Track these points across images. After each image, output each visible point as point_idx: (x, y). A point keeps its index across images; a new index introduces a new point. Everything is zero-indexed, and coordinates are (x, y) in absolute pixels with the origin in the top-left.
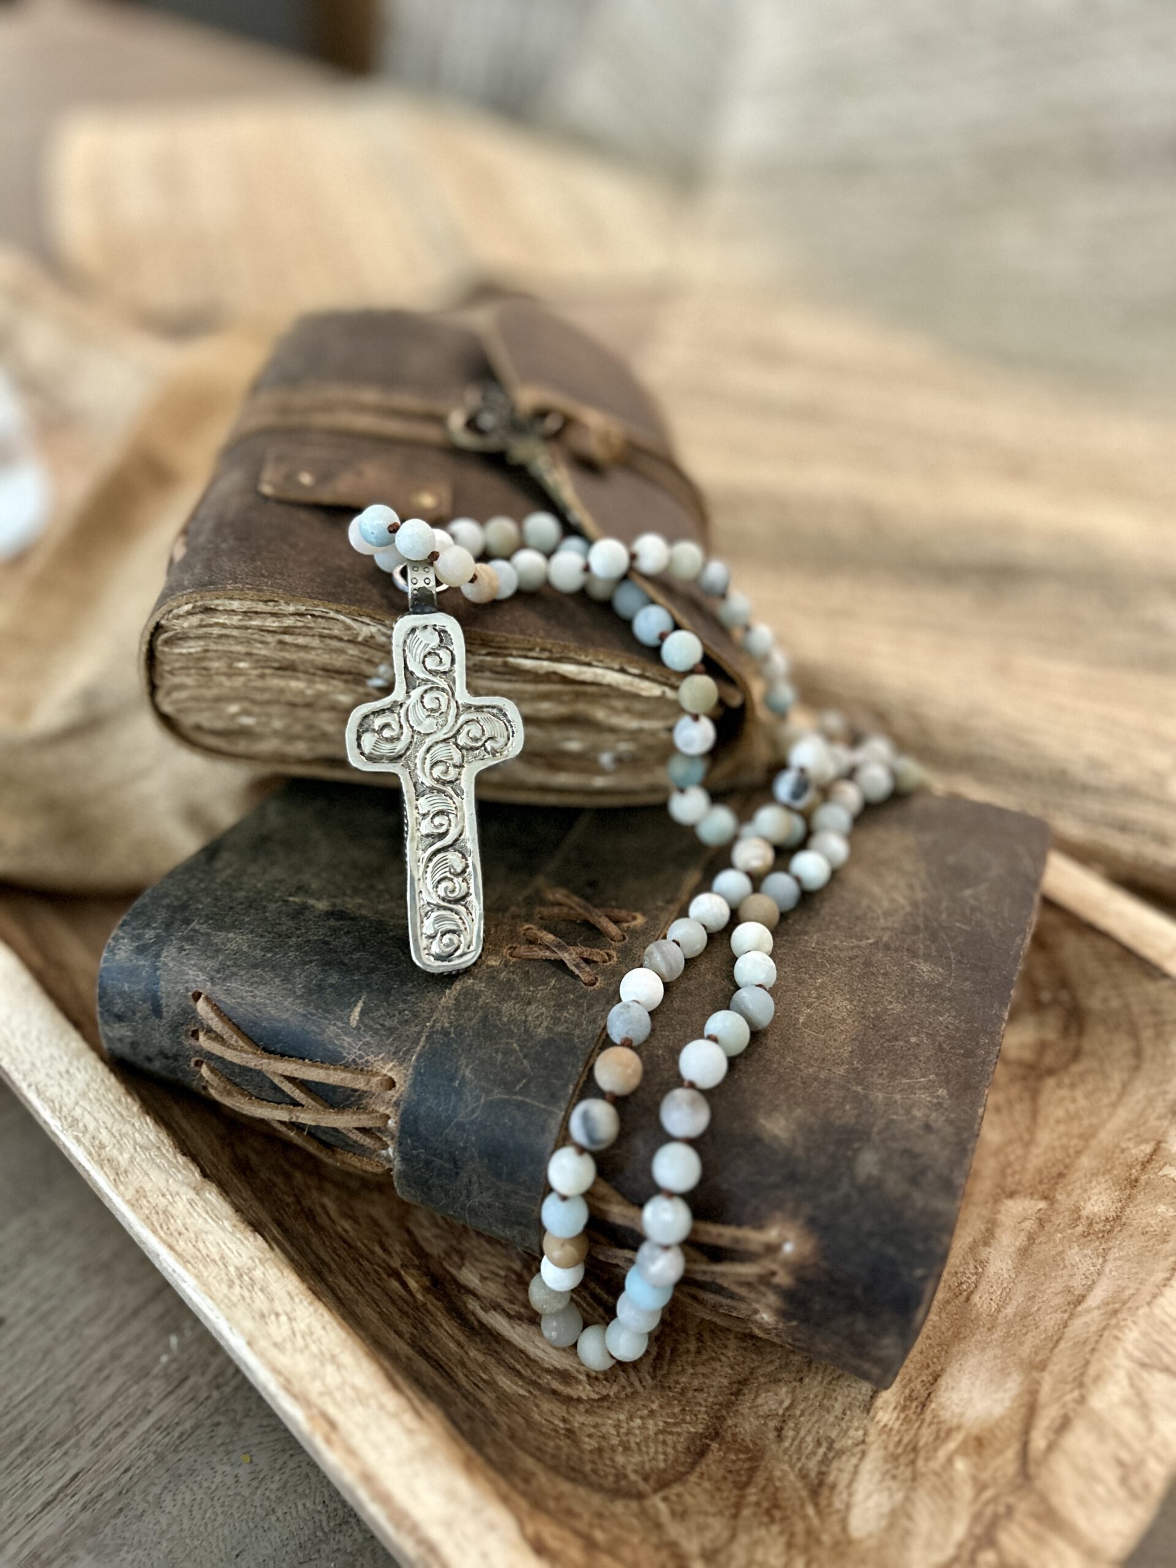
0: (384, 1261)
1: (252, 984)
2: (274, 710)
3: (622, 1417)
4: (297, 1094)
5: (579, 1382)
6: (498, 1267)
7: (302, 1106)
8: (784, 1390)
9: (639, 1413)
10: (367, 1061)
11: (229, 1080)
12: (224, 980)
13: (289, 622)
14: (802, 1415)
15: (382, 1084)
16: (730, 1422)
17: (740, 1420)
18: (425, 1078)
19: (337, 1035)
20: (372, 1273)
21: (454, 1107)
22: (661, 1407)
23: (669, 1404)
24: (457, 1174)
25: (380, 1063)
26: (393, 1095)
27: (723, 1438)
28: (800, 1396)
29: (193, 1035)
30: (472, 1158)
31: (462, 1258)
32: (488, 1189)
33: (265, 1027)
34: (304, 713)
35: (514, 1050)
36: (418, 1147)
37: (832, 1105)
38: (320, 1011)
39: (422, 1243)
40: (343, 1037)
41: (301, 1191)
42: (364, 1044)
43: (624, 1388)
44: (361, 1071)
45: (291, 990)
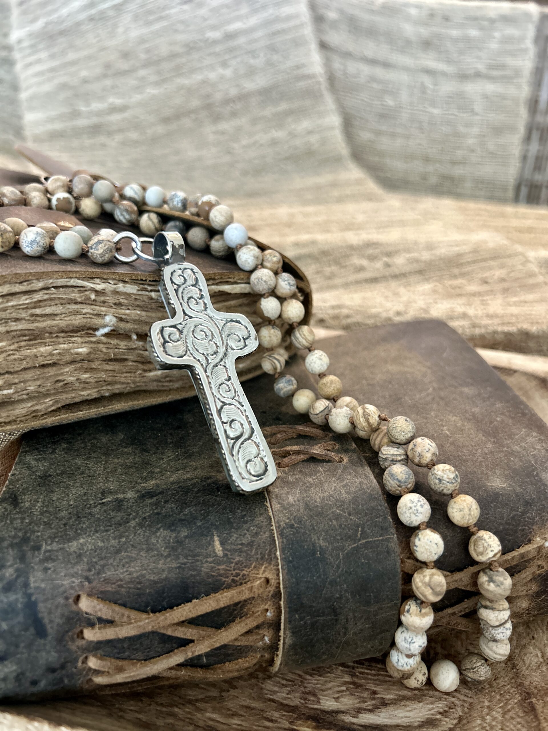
1: (124, 566)
2: (29, 375)
3: (479, 722)
5: (440, 720)
6: (338, 686)
7: (192, 641)
8: (531, 648)
9: (484, 713)
10: (244, 575)
11: (118, 658)
12: (99, 573)
13: (38, 297)
15: (261, 586)
16: (527, 683)
17: (529, 679)
18: (295, 563)
19: (212, 569)
21: (323, 571)
22: (490, 701)
23: (491, 697)
24: (337, 620)
25: (253, 572)
26: (270, 589)
27: (533, 694)
28: (542, 646)
29: (78, 637)
30: (347, 601)
31: (315, 695)
32: (361, 618)
33: (149, 594)
35: (340, 514)
36: (304, 617)
37: (506, 461)
38: (189, 558)
39: (285, 702)
40: (217, 567)
41: (190, 719)
42: (236, 564)
43: (463, 705)
44: (241, 584)
45: (158, 555)
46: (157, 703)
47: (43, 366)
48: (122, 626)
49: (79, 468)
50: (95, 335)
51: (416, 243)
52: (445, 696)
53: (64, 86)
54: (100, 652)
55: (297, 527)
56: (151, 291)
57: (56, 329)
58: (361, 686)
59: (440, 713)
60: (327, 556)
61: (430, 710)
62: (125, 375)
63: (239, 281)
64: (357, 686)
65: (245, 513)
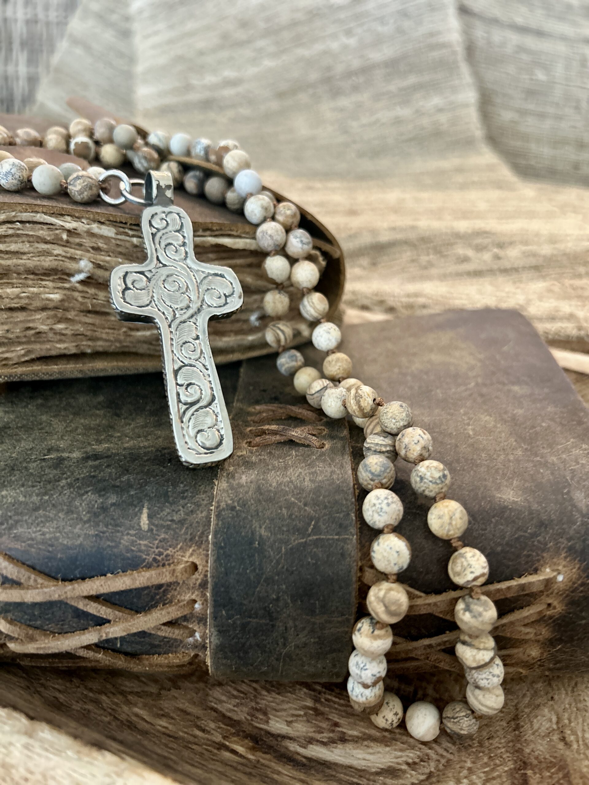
0: (208, 740)
1: (38, 524)
4: (103, 611)
5: (404, 772)
6: (296, 709)
7: (109, 621)
8: (546, 710)
9: (461, 774)
10: (167, 556)
11: (29, 626)
12: (10, 529)
14: (570, 722)
15: (186, 571)
16: (528, 751)
17: (532, 746)
18: (226, 550)
19: (133, 543)
20: (205, 752)
21: (260, 565)
22: (474, 763)
23: (478, 758)
24: (273, 626)
25: (179, 553)
26: (198, 577)
27: (531, 764)
28: (560, 710)
30: (286, 605)
31: (265, 713)
32: (304, 629)
33: (61, 559)
34: (20, 316)
35: (294, 503)
36: (233, 616)
37: (532, 473)
38: (110, 527)
39: (228, 714)
40: (138, 542)
41: (113, 709)
42: (160, 541)
43: (438, 761)
44: (164, 565)
45: (77, 518)
46: (86, 688)
47: (11, 309)
48: (28, 589)
49: (41, 424)
50: (70, 282)
51: (537, 235)
52: (421, 746)
53: (180, 59)
54: (10, 616)
55: (241, 511)
56: (133, 236)
57: (22, 269)
58: (322, 714)
59: (408, 764)
60: (266, 547)
61: (397, 758)
62: (107, 330)
63: (243, 235)
64: (317, 713)
65: (187, 488)
